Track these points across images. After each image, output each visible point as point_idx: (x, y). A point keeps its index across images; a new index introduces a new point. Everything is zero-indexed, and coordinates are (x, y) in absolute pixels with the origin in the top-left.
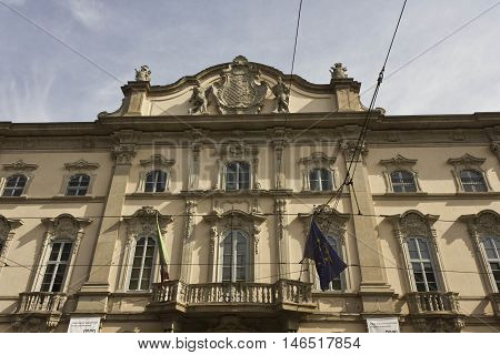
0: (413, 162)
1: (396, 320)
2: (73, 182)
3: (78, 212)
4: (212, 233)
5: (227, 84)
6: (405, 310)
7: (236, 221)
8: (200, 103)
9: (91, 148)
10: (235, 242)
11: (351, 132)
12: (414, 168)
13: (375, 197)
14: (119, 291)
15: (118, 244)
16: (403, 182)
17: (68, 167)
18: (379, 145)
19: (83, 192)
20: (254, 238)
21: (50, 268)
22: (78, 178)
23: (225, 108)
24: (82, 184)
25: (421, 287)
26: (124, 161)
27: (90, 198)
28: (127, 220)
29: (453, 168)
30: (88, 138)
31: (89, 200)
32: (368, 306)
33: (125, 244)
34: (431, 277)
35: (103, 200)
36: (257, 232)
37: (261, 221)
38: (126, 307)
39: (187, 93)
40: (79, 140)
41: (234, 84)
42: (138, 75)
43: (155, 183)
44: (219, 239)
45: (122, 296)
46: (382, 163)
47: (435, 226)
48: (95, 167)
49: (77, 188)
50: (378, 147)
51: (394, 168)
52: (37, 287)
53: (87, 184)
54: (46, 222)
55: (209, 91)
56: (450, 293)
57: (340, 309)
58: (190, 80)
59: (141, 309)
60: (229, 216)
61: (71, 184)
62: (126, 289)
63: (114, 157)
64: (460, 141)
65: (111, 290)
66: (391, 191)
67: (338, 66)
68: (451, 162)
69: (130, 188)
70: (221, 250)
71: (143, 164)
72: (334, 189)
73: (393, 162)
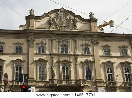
0: (110, 47)
1: (104, 88)
2: (17, 49)
3: (21, 58)
4: (59, 66)
5: (59, 17)
7: (65, 62)
8: (51, 24)
9: (20, 38)
10: (65, 68)
12: (110, 48)
13: (100, 56)
14: (37, 80)
15: (34, 68)
16: (108, 52)
17: (14, 44)
18: (102, 41)
19: (21, 52)
21: (17, 73)
22: (18, 47)
23: (59, 26)
24: (20, 49)
25: (109, 80)
26: (31, 43)
27: (24, 54)
28: (36, 61)
29: (120, 49)
30: (19, 34)
32: (98, 85)
33: (37, 68)
35: (28, 54)
36: (71, 66)
37: (72, 62)
38: (40, 84)
39: (46, 19)
41: (61, 17)
42: (30, 12)
43: (41, 50)
44: (61, 67)
45: (38, 82)
46: (102, 46)
48: (23, 44)
49: (18, 51)
51: (105, 48)
53: (21, 49)
54: (13, 61)
55: (53, 19)
57: (91, 85)
58: (47, 15)
59: (44, 85)
60: (64, 61)
62: (39, 80)
63: (28, 41)
64: (123, 41)
65: (35, 80)
66: (104, 55)
67: (91, 13)
68: (120, 47)
69: (35, 52)
70: (62, 70)
71: (37, 44)
72: (90, 54)
73: (105, 46)
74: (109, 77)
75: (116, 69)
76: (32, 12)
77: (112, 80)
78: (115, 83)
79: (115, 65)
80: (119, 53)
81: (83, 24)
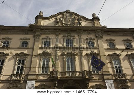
0: (114, 40)
1: (112, 81)
2: (23, 43)
3: (25, 52)
4: (63, 58)
5: (65, 17)
6: (114, 78)
7: (70, 55)
9: (28, 34)
10: (70, 61)
11: (99, 32)
12: (115, 42)
13: (105, 49)
14: (39, 74)
15: (38, 61)
16: (112, 45)
17: (21, 39)
18: (106, 36)
19: (26, 46)
20: (75, 60)
21: (18, 67)
23: (64, 24)
24: (26, 44)
25: (117, 72)
26: (37, 38)
27: (29, 48)
28: (40, 54)
29: (124, 42)
30: (26, 31)
31: (28, 48)
32: (105, 77)
33: (40, 61)
34: (120, 70)
35: (32, 48)
36: (76, 58)
37: (76, 55)
38: (42, 78)
39: (54, 19)
40: (24, 31)
41: (66, 17)
42: (40, 14)
43: (47, 44)
44: (65, 60)
45: (40, 75)
46: (107, 40)
47: (120, 57)
48: (29, 39)
49: (24, 45)
50: (105, 36)
51: (109, 42)
52: (15, 73)
53: (27, 44)
54: (17, 55)
55: (60, 19)
56: (125, 74)
57: (98, 78)
58: (54, 16)
59: (46, 78)
60: (68, 53)
61: (22, 44)
62: (41, 73)
63: (34, 37)
64: (125, 35)
65: (37, 73)
66: (109, 48)
67: (94, 14)
68: (123, 41)
69: (40, 46)
70: (66, 63)
71: (43, 39)
72: (95, 47)
73: (109, 40)
74: (117, 70)
75: (123, 61)
76: (41, 13)
77: (120, 72)
78: (125, 75)
79: (121, 57)
80: (124, 46)
81: (87, 23)
